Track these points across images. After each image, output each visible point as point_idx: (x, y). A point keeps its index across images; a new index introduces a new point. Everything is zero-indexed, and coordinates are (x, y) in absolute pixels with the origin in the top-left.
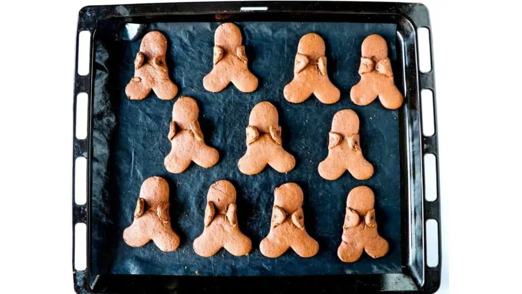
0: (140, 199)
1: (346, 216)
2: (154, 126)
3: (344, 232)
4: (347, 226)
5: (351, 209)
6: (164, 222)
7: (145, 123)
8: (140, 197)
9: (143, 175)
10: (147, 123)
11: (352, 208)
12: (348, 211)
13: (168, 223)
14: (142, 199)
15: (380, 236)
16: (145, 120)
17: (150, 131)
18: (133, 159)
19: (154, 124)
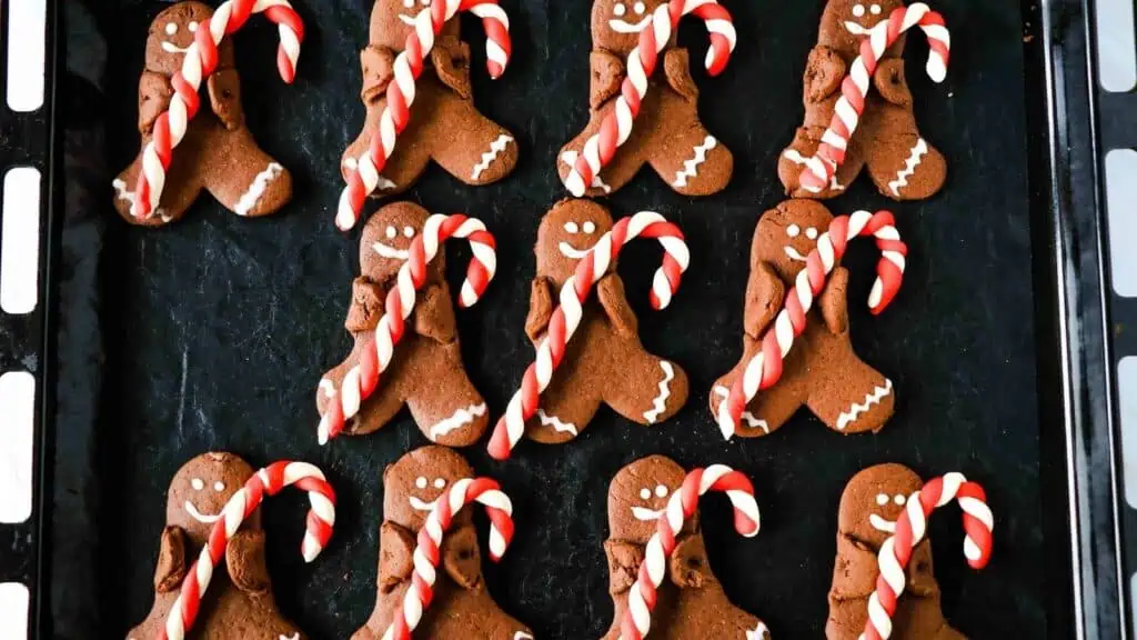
0: (170, 529)
1: (838, 559)
2: (254, 270)
3: (833, 612)
4: (842, 593)
5: (853, 539)
6: (253, 594)
7: (225, 263)
8: (170, 521)
9: (216, 428)
10: (230, 264)
11: (856, 532)
12: (843, 545)
13: (263, 596)
14: (176, 531)
15: (951, 624)
16: (224, 253)
17: (241, 288)
18: (184, 376)
19: (252, 265)
